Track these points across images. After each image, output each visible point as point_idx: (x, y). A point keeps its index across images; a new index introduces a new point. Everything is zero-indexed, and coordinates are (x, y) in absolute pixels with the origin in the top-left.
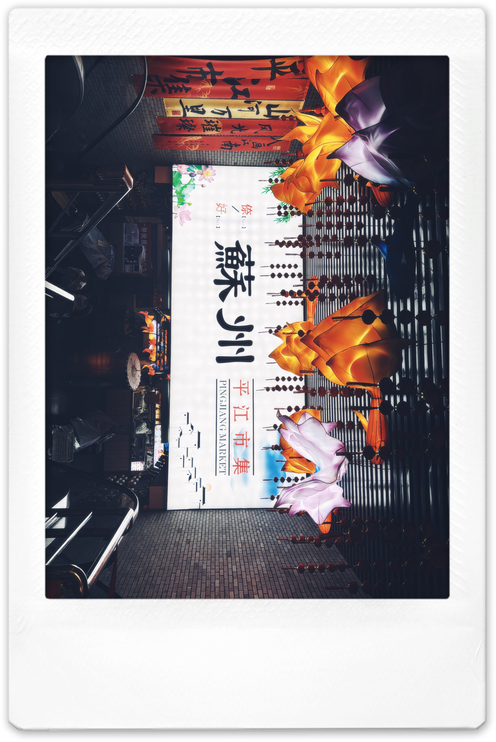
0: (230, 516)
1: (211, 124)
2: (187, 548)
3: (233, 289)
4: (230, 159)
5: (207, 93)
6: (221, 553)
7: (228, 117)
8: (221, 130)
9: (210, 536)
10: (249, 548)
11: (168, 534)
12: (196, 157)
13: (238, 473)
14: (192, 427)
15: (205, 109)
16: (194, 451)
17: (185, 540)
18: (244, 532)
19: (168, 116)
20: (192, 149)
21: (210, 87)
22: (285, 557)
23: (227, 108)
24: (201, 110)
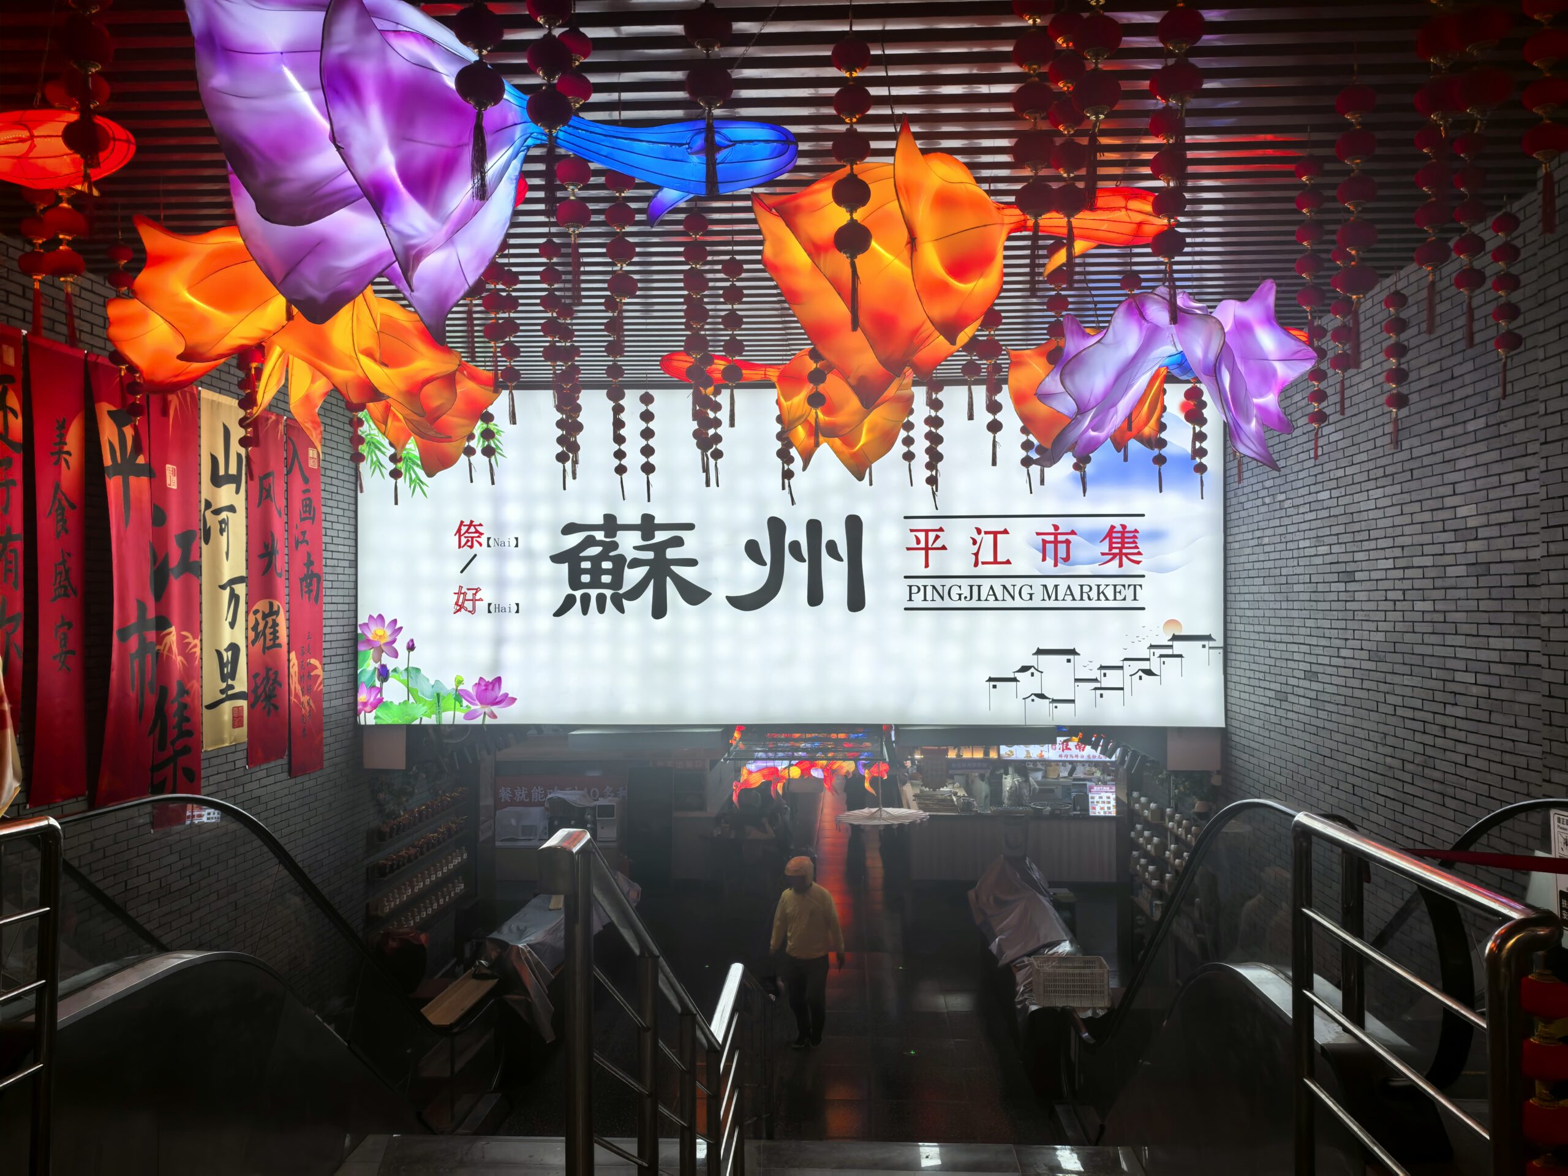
0: (1244, 574)
1: (260, 628)
2: (1327, 679)
3: (677, 570)
4: (341, 577)
5: (187, 641)
6: (1343, 596)
7: (244, 584)
8: (276, 603)
9: (1297, 622)
10: (1330, 526)
11: (1288, 723)
12: (339, 666)
13: (1139, 553)
14: (1024, 669)
15: (226, 644)
16: (1085, 666)
17: (1306, 684)
18: (1287, 540)
19: (246, 739)
20: (319, 676)
21: (174, 633)
22: (1357, 439)
23: (223, 587)
24: (230, 653)
